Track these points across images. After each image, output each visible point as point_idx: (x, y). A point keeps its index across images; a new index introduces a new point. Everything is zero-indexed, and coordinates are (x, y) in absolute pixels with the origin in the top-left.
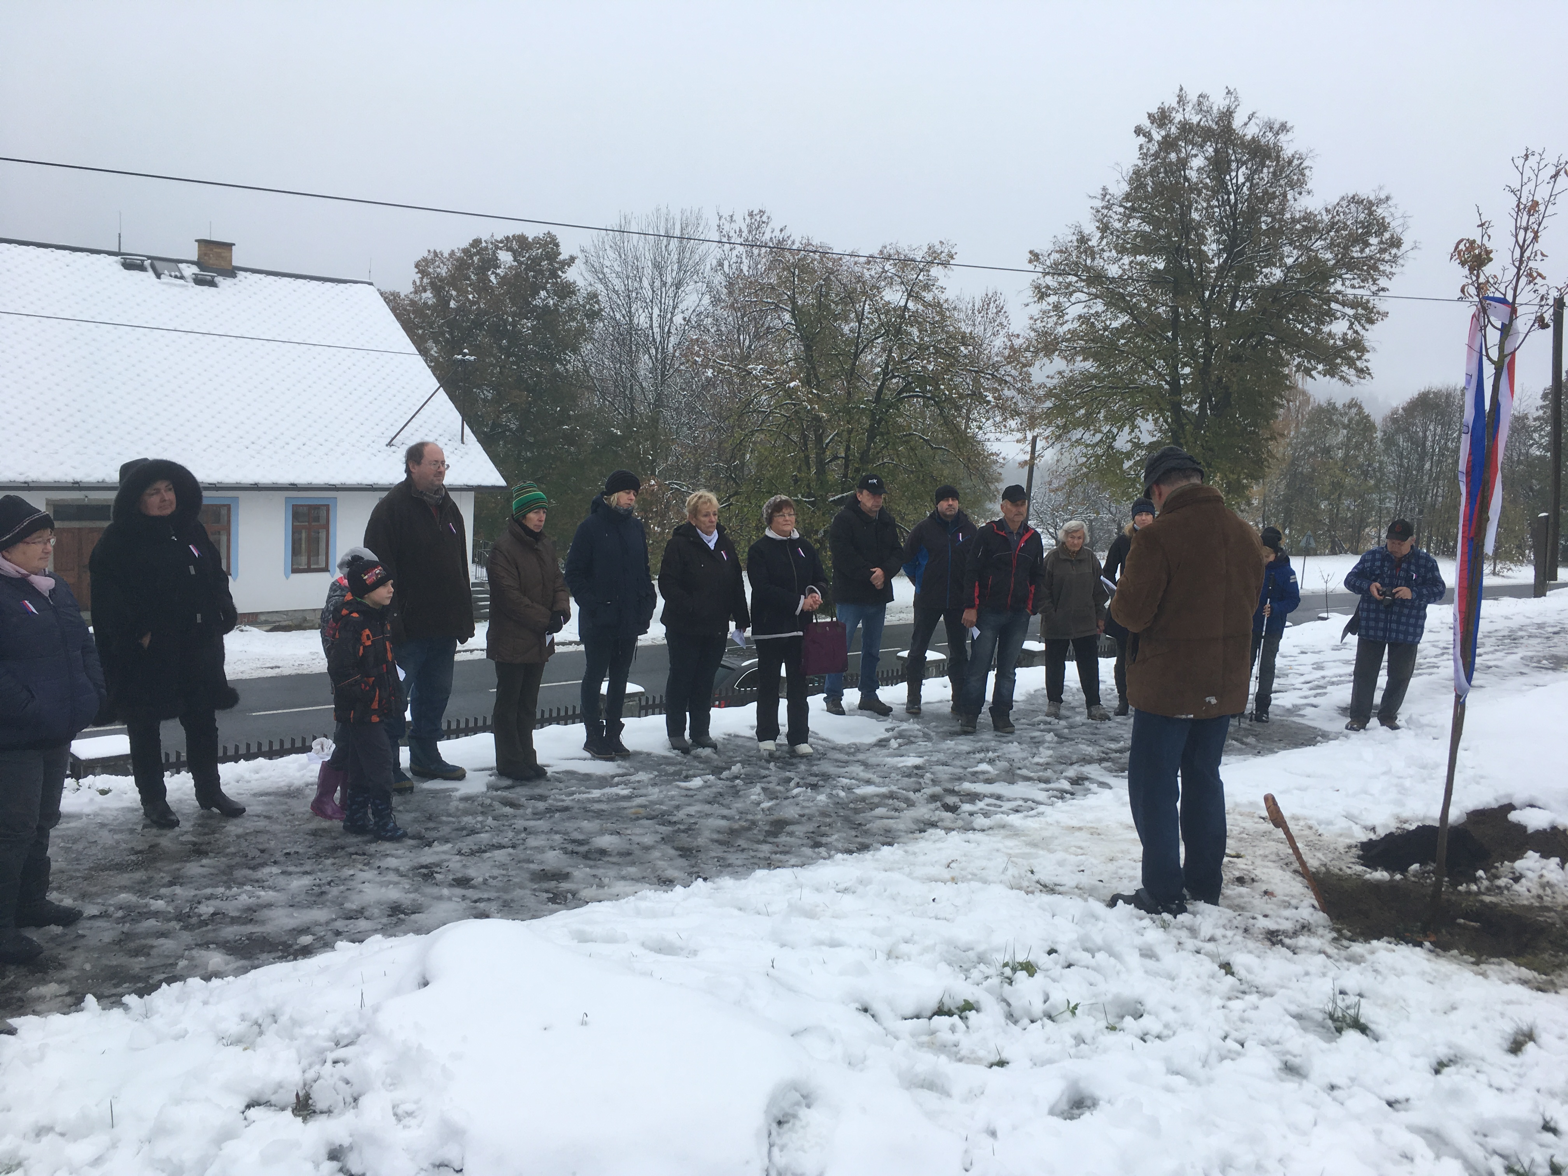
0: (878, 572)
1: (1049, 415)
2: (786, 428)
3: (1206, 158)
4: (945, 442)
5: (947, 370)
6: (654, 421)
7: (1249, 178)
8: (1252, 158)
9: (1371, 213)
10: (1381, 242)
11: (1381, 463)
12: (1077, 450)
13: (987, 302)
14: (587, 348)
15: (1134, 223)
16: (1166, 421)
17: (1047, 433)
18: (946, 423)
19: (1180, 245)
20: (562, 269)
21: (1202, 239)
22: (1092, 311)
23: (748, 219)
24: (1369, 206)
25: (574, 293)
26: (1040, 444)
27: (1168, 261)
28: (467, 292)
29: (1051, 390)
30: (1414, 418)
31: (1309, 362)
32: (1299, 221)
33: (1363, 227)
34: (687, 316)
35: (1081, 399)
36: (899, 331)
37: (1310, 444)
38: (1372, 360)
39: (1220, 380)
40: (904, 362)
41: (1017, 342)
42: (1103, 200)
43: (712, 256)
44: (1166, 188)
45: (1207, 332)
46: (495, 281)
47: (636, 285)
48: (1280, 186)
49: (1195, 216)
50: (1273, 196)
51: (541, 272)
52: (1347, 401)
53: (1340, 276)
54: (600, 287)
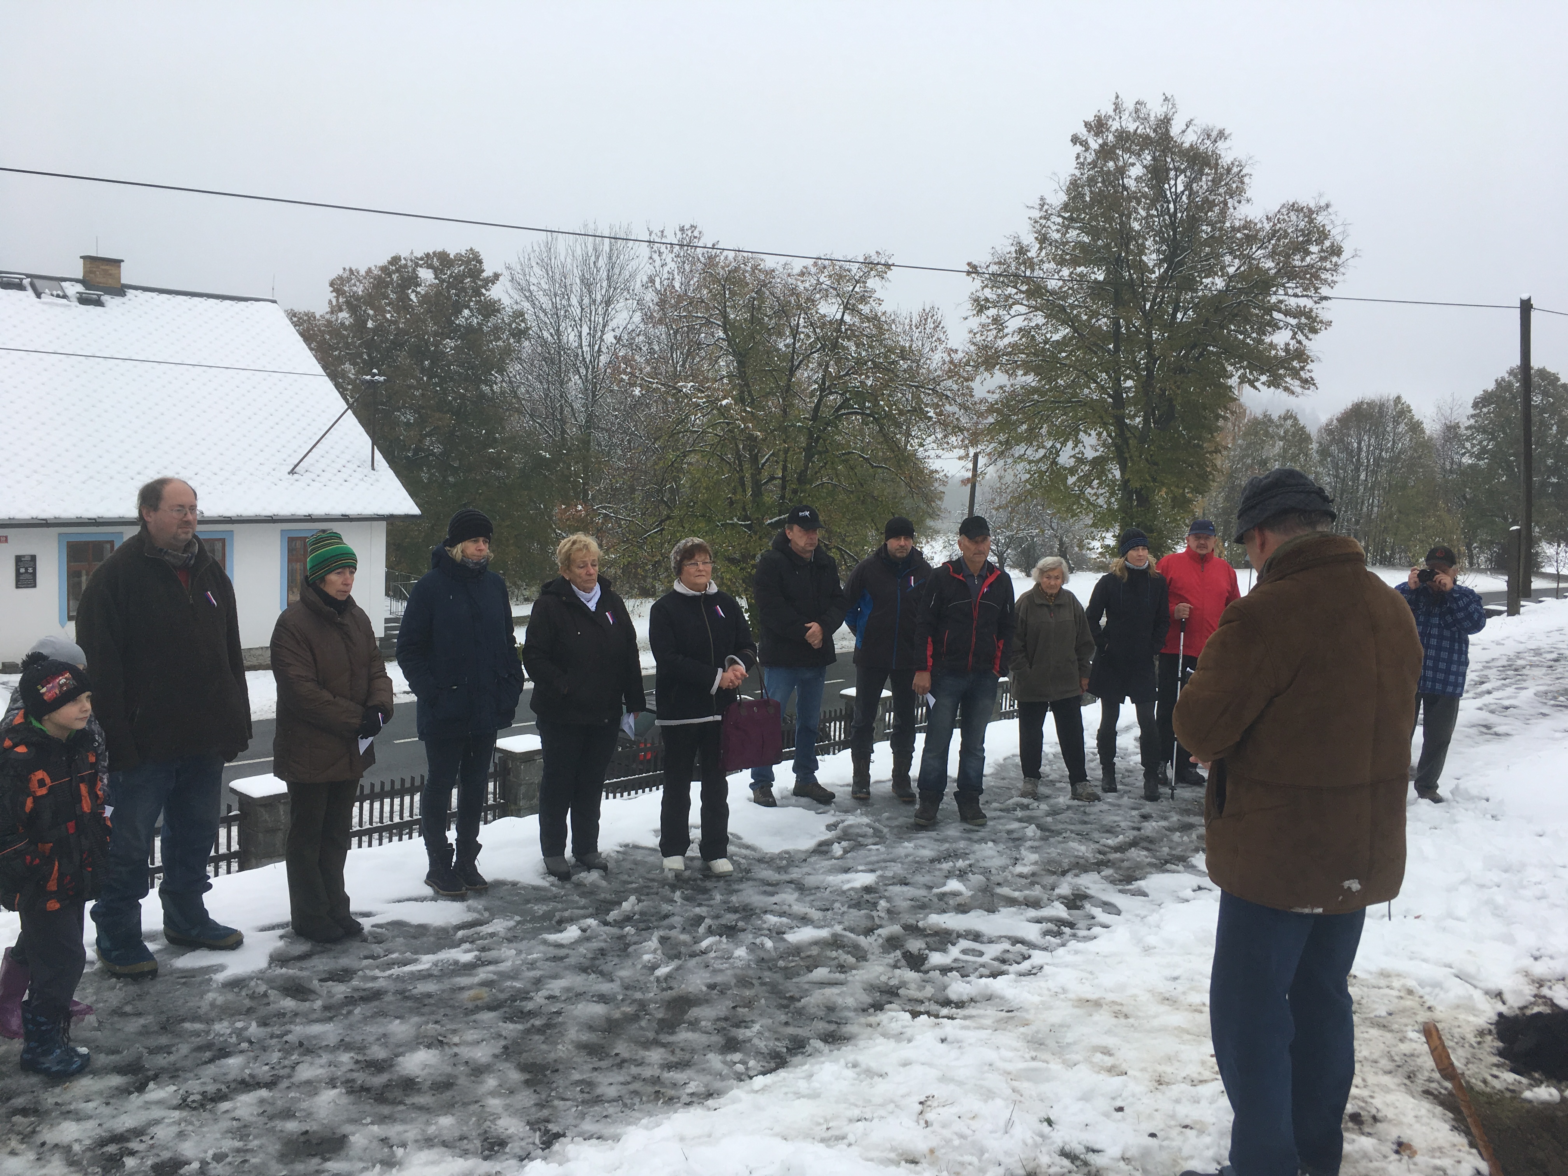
0: (814, 628)
1: (991, 431)
2: (719, 448)
3: (1145, 167)
4: (886, 460)
5: (886, 386)
6: (586, 443)
7: (1188, 186)
8: (1191, 166)
9: (1311, 221)
10: (1322, 251)
11: (1317, 473)
12: (1020, 466)
13: (925, 317)
14: (514, 368)
15: (1073, 234)
16: (1110, 435)
17: (988, 450)
18: (886, 441)
19: (1120, 255)
20: (485, 286)
21: (1142, 249)
22: (1033, 324)
23: (679, 234)
24: (1309, 214)
25: (498, 311)
26: (982, 461)
27: (1108, 272)
28: (386, 311)
29: (992, 405)
30: (1349, 429)
31: (1251, 373)
32: (1239, 230)
33: (1303, 235)
34: (618, 334)
35: (1024, 413)
36: (835, 345)
37: (1248, 456)
38: (1314, 370)
39: (1163, 391)
40: (841, 377)
41: (957, 357)
42: (1041, 210)
43: (642, 272)
44: (1105, 197)
45: (1149, 344)
46: (415, 300)
47: (564, 302)
48: (1220, 195)
49: (1136, 226)
50: (1212, 204)
51: (464, 289)
52: (1282, 413)
53: (1283, 285)
54: (526, 305)
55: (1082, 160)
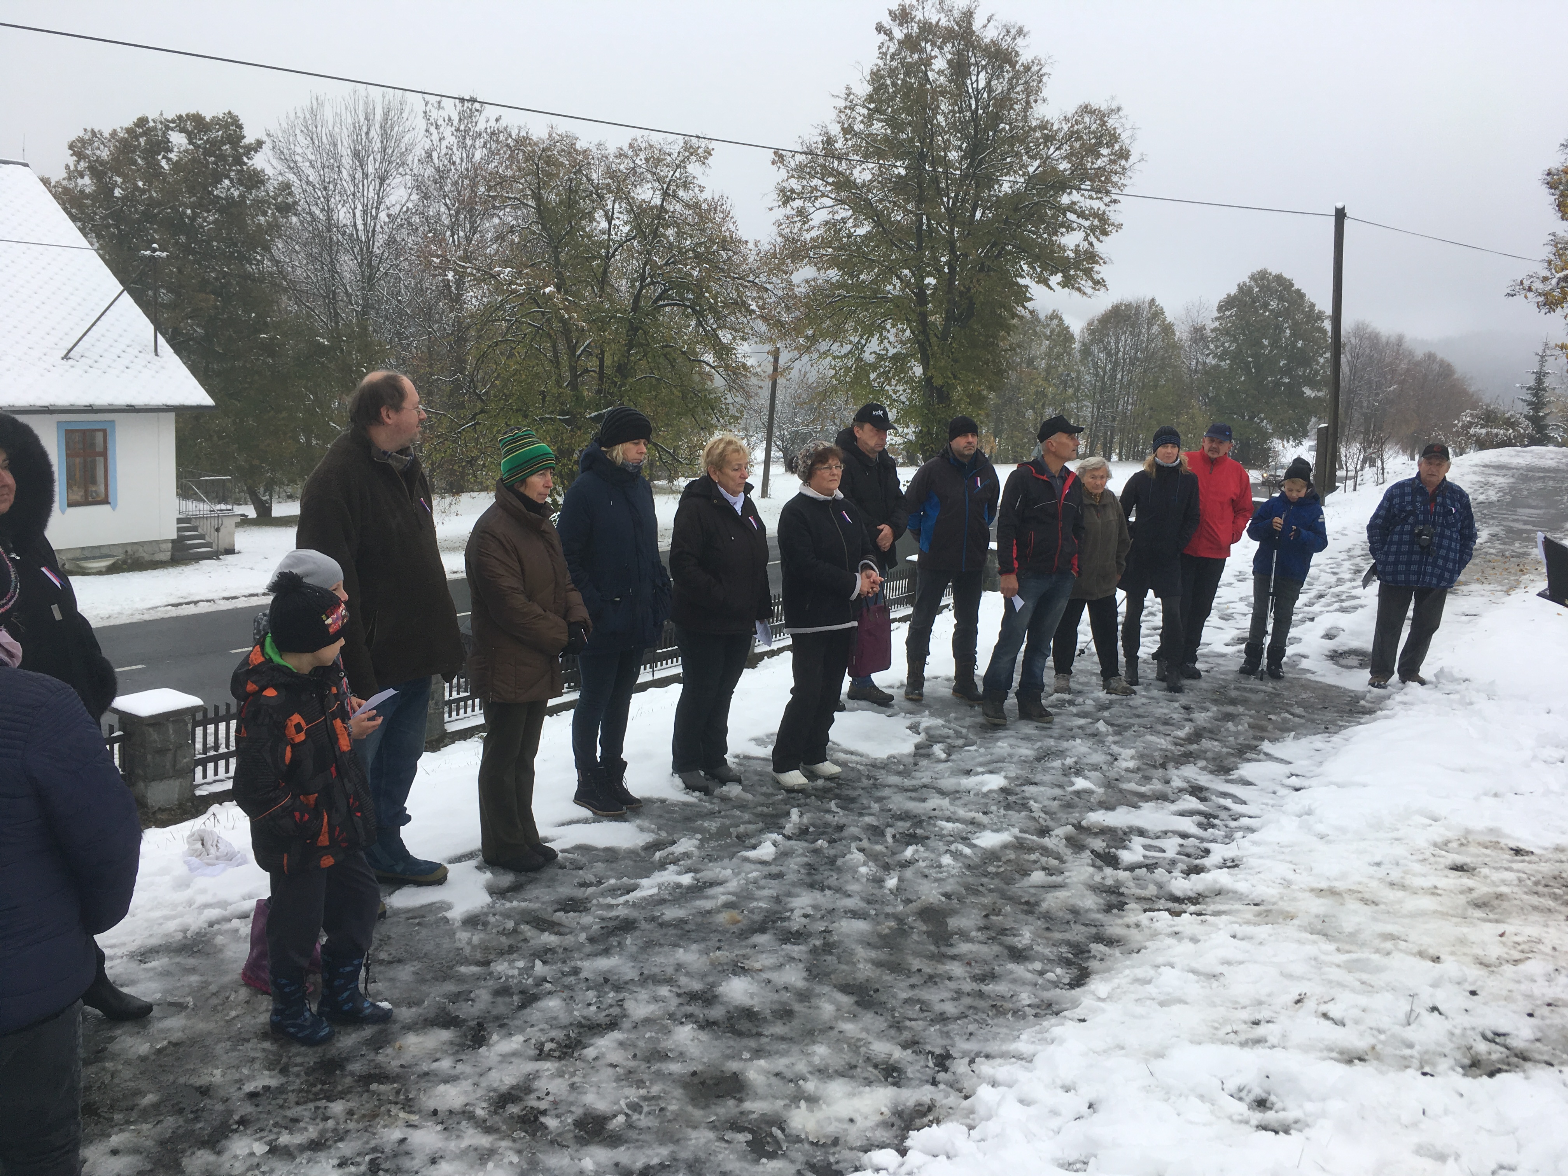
0: (886, 530)
3: (947, 60)
5: (709, 277)
8: (992, 63)
9: (1104, 124)
10: (1112, 153)
11: (1079, 372)
12: (826, 362)
15: (877, 126)
16: (912, 332)
19: (922, 150)
20: (247, 154)
21: (948, 145)
22: (838, 218)
23: (458, 106)
24: (1102, 116)
25: (262, 182)
27: (910, 167)
28: (135, 179)
30: (1108, 329)
31: (1045, 273)
32: (1036, 130)
33: (1095, 137)
36: (655, 233)
40: (662, 267)
42: (846, 99)
43: (418, 147)
46: (167, 167)
47: (334, 175)
48: (1018, 93)
51: (223, 157)
52: (1050, 312)
53: (1077, 187)
55: (884, 50)
